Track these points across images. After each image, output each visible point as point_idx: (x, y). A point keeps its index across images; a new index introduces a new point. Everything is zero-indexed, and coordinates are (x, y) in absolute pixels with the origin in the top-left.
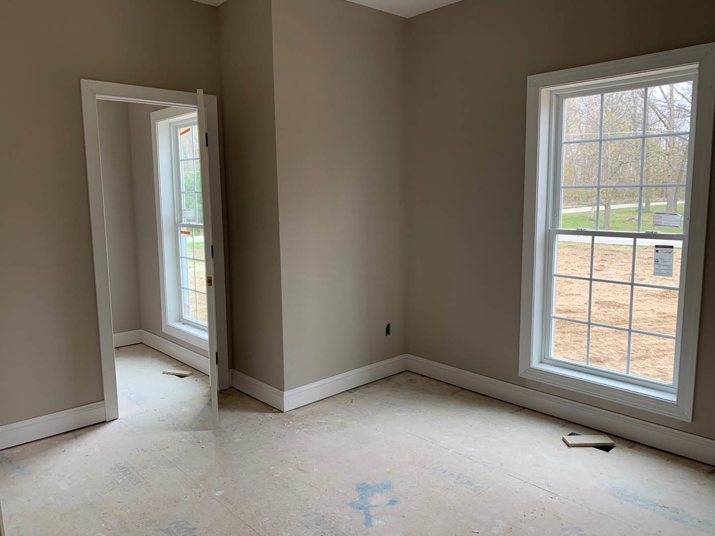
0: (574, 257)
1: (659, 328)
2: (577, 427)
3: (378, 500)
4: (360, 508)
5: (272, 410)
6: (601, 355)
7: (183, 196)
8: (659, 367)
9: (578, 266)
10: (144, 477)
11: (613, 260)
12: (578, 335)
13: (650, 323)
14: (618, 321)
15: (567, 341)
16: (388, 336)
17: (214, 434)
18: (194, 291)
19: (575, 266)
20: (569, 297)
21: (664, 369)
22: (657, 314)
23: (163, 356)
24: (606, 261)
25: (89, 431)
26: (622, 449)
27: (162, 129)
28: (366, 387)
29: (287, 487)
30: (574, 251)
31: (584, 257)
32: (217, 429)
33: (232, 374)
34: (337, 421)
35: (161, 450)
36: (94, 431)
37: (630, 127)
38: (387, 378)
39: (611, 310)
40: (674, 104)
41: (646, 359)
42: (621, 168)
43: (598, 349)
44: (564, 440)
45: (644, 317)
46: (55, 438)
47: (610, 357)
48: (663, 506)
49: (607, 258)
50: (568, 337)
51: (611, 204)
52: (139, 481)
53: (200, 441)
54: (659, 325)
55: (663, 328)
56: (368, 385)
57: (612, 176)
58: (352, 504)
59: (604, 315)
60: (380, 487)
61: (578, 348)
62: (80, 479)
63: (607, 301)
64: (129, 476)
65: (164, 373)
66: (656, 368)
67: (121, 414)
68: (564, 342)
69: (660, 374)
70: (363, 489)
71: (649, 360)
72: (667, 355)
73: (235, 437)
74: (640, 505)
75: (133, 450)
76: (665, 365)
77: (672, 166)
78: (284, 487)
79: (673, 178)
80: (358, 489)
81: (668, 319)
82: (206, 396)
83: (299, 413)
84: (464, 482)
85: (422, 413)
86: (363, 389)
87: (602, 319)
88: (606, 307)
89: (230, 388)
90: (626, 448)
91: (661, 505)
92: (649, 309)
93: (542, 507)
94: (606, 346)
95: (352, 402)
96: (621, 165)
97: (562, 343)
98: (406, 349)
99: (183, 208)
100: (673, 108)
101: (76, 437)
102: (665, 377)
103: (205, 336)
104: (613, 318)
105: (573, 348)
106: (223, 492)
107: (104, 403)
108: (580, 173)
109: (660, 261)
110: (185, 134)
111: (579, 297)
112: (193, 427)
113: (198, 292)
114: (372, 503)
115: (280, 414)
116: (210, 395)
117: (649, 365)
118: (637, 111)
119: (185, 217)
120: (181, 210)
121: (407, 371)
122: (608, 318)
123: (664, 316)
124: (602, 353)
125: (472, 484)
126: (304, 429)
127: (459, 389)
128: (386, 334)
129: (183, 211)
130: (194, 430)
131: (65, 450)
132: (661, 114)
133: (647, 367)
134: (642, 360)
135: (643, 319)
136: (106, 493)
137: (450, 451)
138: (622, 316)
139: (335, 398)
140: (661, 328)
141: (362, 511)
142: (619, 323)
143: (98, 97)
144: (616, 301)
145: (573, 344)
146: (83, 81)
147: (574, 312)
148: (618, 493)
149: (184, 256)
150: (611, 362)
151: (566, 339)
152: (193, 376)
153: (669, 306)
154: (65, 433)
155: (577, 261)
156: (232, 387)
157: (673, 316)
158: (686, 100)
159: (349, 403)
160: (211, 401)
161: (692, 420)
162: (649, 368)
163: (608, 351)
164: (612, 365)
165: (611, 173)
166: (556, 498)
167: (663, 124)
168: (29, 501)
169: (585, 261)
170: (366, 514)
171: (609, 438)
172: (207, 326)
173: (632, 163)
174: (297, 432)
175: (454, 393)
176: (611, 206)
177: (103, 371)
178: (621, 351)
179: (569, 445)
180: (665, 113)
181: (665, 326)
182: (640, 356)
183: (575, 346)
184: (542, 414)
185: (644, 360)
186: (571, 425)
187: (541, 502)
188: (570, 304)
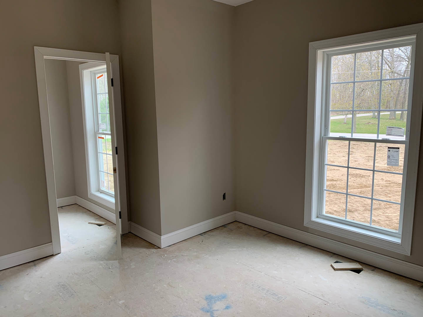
0: (334, 146)
1: (387, 190)
2: (339, 257)
3: (219, 306)
4: (208, 312)
5: (154, 247)
6: (352, 207)
7: (100, 116)
8: (387, 215)
9: (338, 152)
10: (76, 291)
11: (358, 148)
12: (338, 195)
13: (381, 187)
14: (362, 186)
15: (331, 199)
16: (224, 200)
17: (119, 263)
18: (107, 173)
19: (336, 152)
20: (332, 171)
21: (390, 216)
22: (385, 181)
23: (89, 212)
24: (354, 148)
25: (43, 261)
26: (367, 271)
27: (86, 75)
28: (211, 232)
29: (163, 297)
30: (335, 143)
31: (341, 146)
32: (121, 260)
33: (130, 224)
34: (193, 254)
35: (86, 273)
36: (46, 261)
37: (368, 68)
38: (224, 226)
39: (357, 179)
40: (395, 54)
41: (379, 210)
42: (362, 92)
43: (350, 203)
44: (332, 266)
45: (377, 183)
46: (23, 266)
47: (357, 209)
48: (394, 310)
49: (355, 146)
50: (332, 196)
51: (357, 114)
52: (73, 294)
53: (111, 268)
54: (386, 188)
55: (389, 190)
56: (213, 230)
57: (357, 97)
58: (202, 309)
59: (353, 182)
60: (220, 297)
61: (338, 203)
62: (37, 293)
63: (355, 173)
64: (67, 291)
65: (89, 223)
66: (386, 215)
67: (63, 250)
68: (330, 199)
69: (388, 219)
70: (209, 299)
71: (381, 211)
72: (392, 207)
73: (131, 265)
74: (380, 309)
75: (69, 273)
76: (390, 213)
77: (393, 91)
78: (161, 298)
79: (394, 98)
80: (207, 299)
81: (392, 185)
82: (114, 238)
83: (171, 249)
84: (271, 294)
85: (245, 249)
86: (209, 233)
87: (352, 185)
88: (355, 177)
89: (129, 232)
90: (370, 271)
91: (392, 309)
92: (381, 178)
93: (319, 310)
94: (355, 202)
95: (203, 242)
96: (362, 90)
97: (329, 200)
98: (235, 207)
99: (99, 123)
100: (394, 56)
101: (35, 265)
102: (391, 221)
103: (113, 200)
104: (359, 184)
105: (335, 203)
106: (123, 301)
107: (52, 244)
108: (338, 95)
109: (391, 157)
110: (100, 78)
111: (338, 171)
112: (106, 258)
113: (109, 174)
114: (215, 308)
115: (159, 249)
116: (116, 237)
117: (381, 213)
118: (372, 58)
119: (101, 128)
120: (98, 124)
121: (236, 221)
122: (356, 184)
123: (389, 182)
124: (352, 206)
125: (276, 295)
126: (174, 260)
127: (268, 233)
128: (223, 200)
129: (100, 124)
130: (107, 260)
131: (28, 274)
132: (387, 60)
133: (380, 215)
134: (377, 210)
135: (377, 185)
136: (52, 302)
137: (263, 273)
138: (364, 183)
139: (192, 239)
140: (388, 190)
141: (209, 314)
142: (362, 187)
143: (45, 57)
144: (361, 174)
145: (335, 201)
146: (35, 47)
147: (335, 181)
148: (366, 301)
149: (100, 152)
150: (358, 212)
151: (331, 198)
152: (106, 225)
153: (392, 176)
154: (28, 263)
155: (337, 149)
156: (130, 232)
157: (395, 183)
158: (401, 51)
159: (201, 242)
160: (117, 241)
161: (411, 255)
162: (381, 216)
163: (356, 205)
164: (359, 213)
165: (357, 95)
166: (328, 304)
167: (388, 66)
168: (5, 307)
169: (341, 148)
170: (211, 316)
171: (360, 265)
172: (114, 194)
173: (369, 90)
174: (169, 261)
175: (264, 236)
176: (357, 115)
177: (51, 224)
178: (364, 205)
179: (335, 269)
180: (389, 59)
181: (390, 189)
182: (376, 208)
183: (337, 202)
184: (318, 249)
185: (378, 210)
186: (335, 256)
187: (319, 307)
188: (333, 176)
